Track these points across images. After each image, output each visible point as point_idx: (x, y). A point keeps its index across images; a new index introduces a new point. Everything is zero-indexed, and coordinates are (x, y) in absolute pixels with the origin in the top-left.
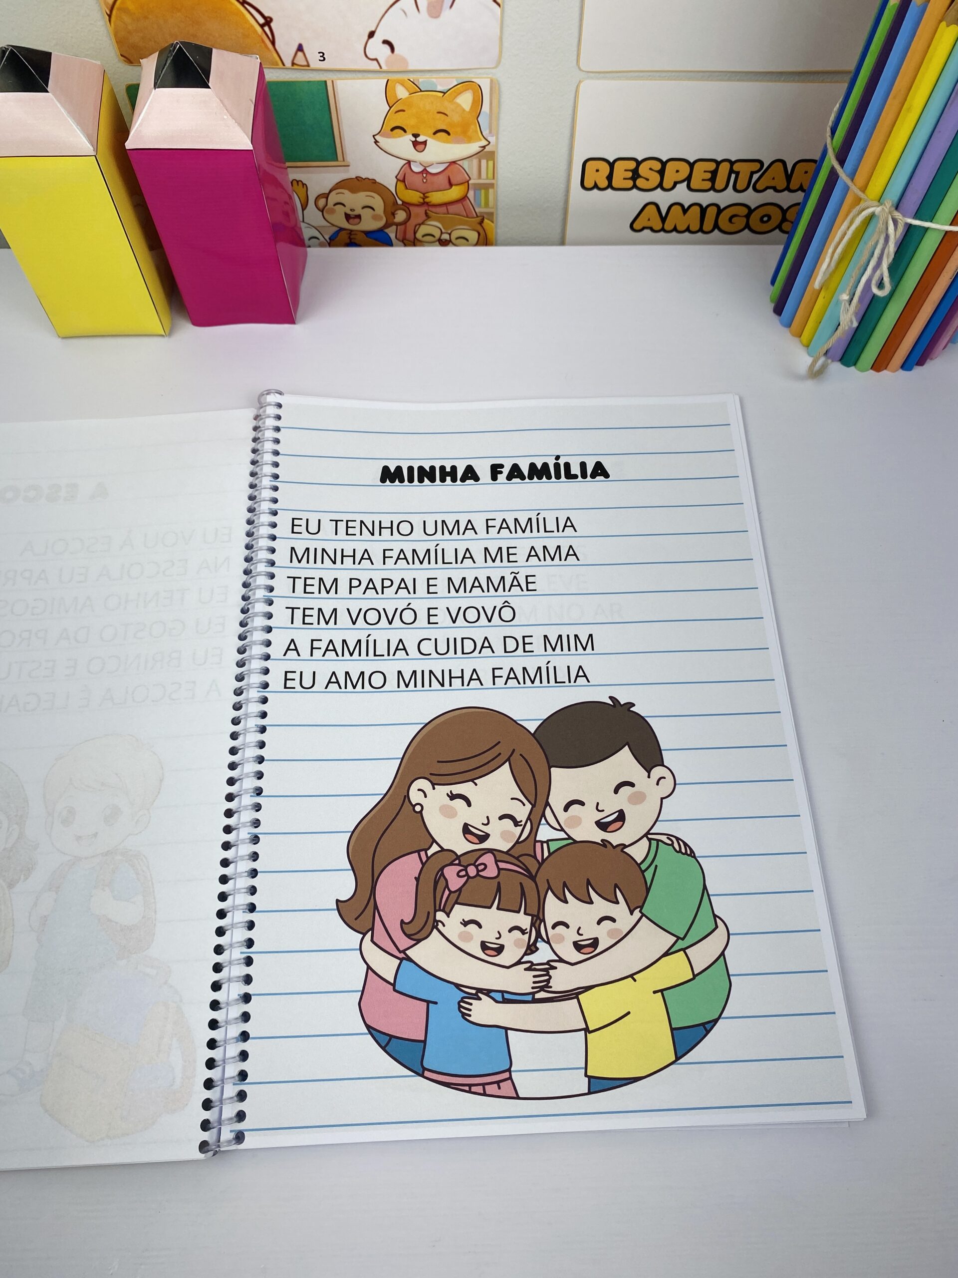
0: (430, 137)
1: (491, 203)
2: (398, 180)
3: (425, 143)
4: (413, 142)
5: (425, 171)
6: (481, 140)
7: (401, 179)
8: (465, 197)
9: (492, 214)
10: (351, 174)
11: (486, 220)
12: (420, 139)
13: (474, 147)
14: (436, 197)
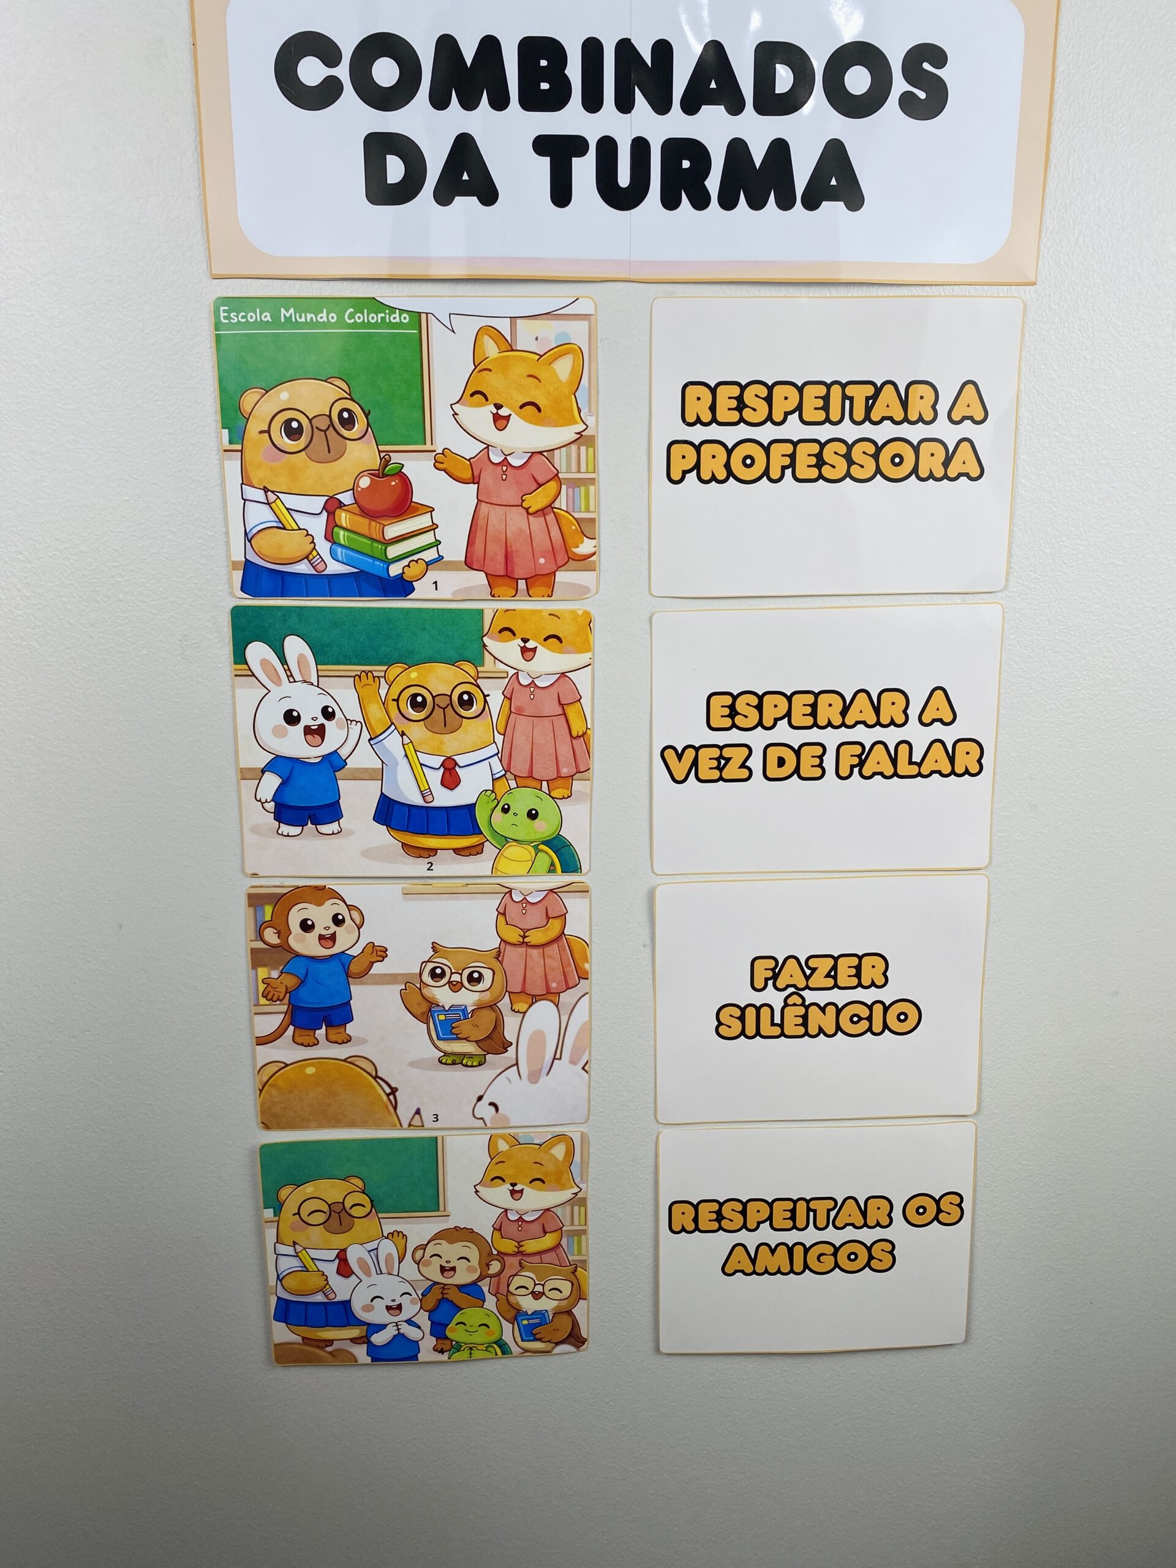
0: (527, 1186)
1: (584, 1252)
2: (495, 1229)
3: (521, 1191)
4: (510, 1190)
5: (521, 1219)
6: (573, 1187)
7: (498, 1228)
8: (559, 1245)
9: (584, 1262)
10: (450, 1224)
11: (579, 1269)
12: (516, 1188)
13: (567, 1194)
14: (531, 1246)
